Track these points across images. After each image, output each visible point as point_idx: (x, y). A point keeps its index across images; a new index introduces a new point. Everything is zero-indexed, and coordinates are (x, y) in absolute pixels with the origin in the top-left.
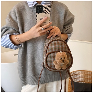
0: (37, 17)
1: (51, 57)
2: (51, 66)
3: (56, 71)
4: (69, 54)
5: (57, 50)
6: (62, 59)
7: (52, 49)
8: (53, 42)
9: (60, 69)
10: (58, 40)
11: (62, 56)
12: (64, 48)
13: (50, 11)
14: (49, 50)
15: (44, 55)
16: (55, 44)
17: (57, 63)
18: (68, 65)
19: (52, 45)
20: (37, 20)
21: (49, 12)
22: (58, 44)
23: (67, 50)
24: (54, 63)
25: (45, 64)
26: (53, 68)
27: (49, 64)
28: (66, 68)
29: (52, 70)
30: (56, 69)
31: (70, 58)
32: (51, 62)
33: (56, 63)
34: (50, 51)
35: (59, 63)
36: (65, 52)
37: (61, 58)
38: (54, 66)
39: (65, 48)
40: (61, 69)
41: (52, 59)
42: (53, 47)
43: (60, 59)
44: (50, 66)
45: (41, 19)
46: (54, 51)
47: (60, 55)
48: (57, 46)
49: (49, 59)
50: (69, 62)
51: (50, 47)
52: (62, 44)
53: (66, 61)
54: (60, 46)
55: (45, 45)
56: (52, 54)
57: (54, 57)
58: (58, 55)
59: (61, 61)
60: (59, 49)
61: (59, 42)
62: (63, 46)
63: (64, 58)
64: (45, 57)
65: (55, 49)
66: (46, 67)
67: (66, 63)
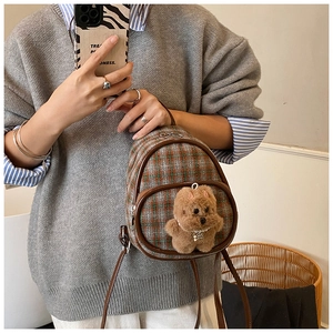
0: (78, 41)
1: (155, 207)
2: (157, 239)
3: (176, 257)
4: (222, 193)
5: (179, 180)
6: (200, 213)
7: (159, 175)
8: (163, 150)
9: (190, 250)
10: (180, 142)
11: (201, 201)
12: (203, 172)
13: (127, 21)
14: (147, 180)
15: (129, 197)
16: (170, 156)
17: (180, 229)
18: (219, 235)
19: (158, 161)
20: (78, 52)
21: (123, 23)
22: (183, 155)
23: (215, 178)
24: (168, 229)
25: (133, 235)
26: (164, 247)
27: (149, 233)
28: (213, 245)
29: (159, 255)
30: (175, 253)
31: (226, 209)
32: (156, 224)
33: (177, 229)
34: (153, 185)
35: (187, 227)
36: (209, 188)
37: (196, 211)
38: (169, 239)
39: (209, 170)
40: (196, 251)
41: (162, 215)
42: (165, 166)
43: (190, 213)
44: (151, 242)
45: (93, 49)
46: (166, 182)
47: (193, 198)
48: (178, 164)
49: (147, 215)
50: (222, 223)
51: (150, 167)
52: (195, 156)
53: (215, 221)
54: (191, 165)
55: (132, 160)
56: (160, 197)
57: (169, 205)
58: (186, 198)
59: (197, 220)
60: (185, 174)
61: (187, 147)
62: (202, 162)
63: (207, 210)
64: (133, 209)
65: (172, 174)
66: (136, 246)
67: (212, 226)
